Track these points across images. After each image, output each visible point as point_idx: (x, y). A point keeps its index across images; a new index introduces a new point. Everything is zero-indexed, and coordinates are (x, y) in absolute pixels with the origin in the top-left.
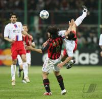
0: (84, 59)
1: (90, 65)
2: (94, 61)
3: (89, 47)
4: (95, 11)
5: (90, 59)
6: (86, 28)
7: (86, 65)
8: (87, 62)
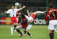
0: (40, 22)
1: (43, 24)
2: (44, 23)
3: (43, 17)
4: (45, 1)
5: (43, 22)
6: (41, 9)
7: (41, 25)
8: (41, 23)
